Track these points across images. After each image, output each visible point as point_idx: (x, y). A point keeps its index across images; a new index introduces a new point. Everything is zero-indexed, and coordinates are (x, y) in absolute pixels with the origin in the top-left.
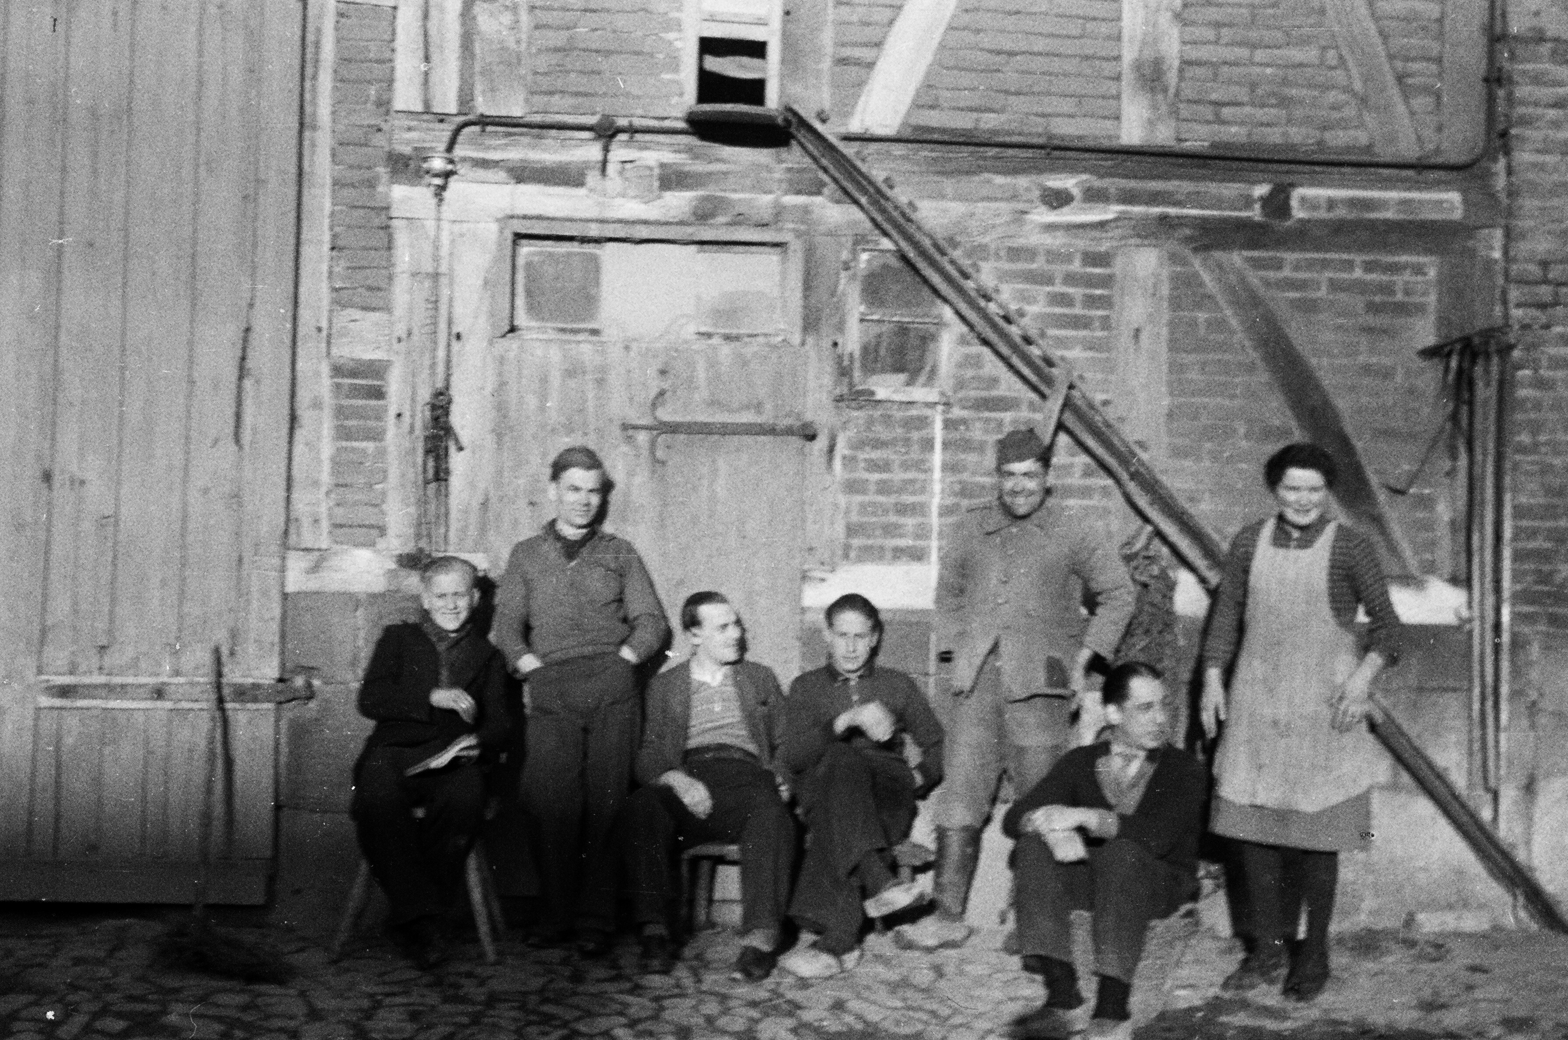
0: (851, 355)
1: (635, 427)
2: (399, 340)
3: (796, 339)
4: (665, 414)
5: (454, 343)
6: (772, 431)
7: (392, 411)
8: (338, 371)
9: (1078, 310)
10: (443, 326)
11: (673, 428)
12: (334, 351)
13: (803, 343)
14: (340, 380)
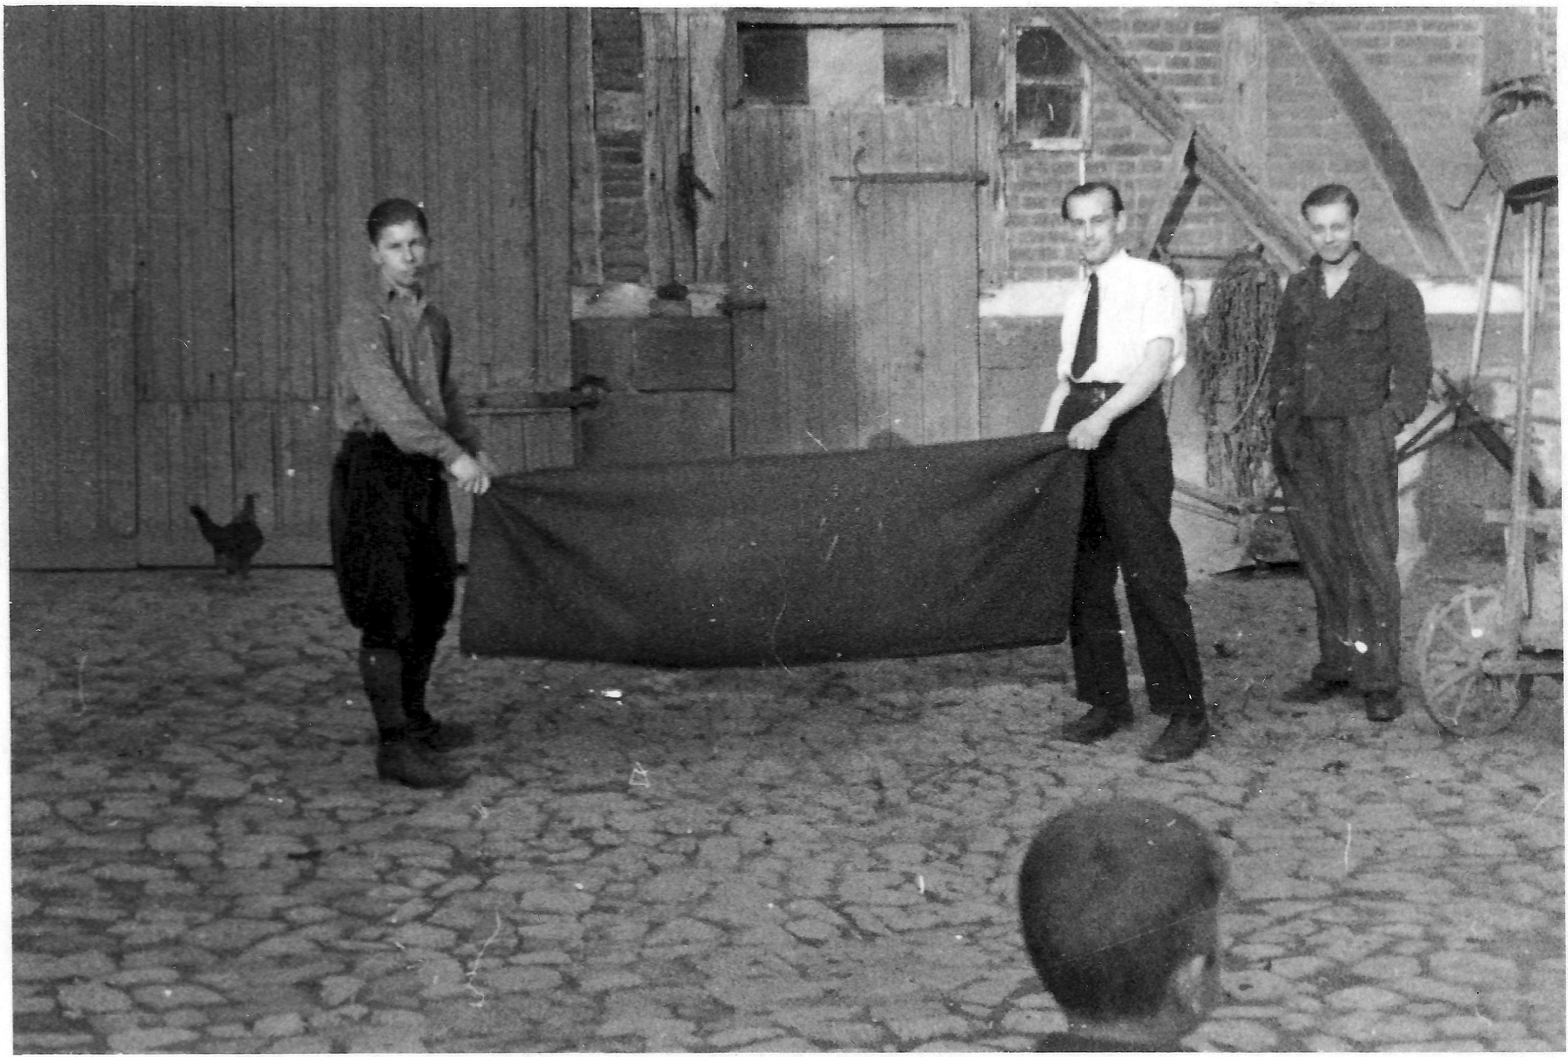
0: (1010, 114)
1: (842, 179)
2: (650, 114)
3: (966, 102)
4: (866, 169)
5: (694, 114)
6: (950, 178)
7: (647, 173)
8: (604, 141)
9: (1192, 71)
10: (684, 102)
11: (873, 179)
12: (600, 125)
13: (972, 106)
14: (605, 149)
